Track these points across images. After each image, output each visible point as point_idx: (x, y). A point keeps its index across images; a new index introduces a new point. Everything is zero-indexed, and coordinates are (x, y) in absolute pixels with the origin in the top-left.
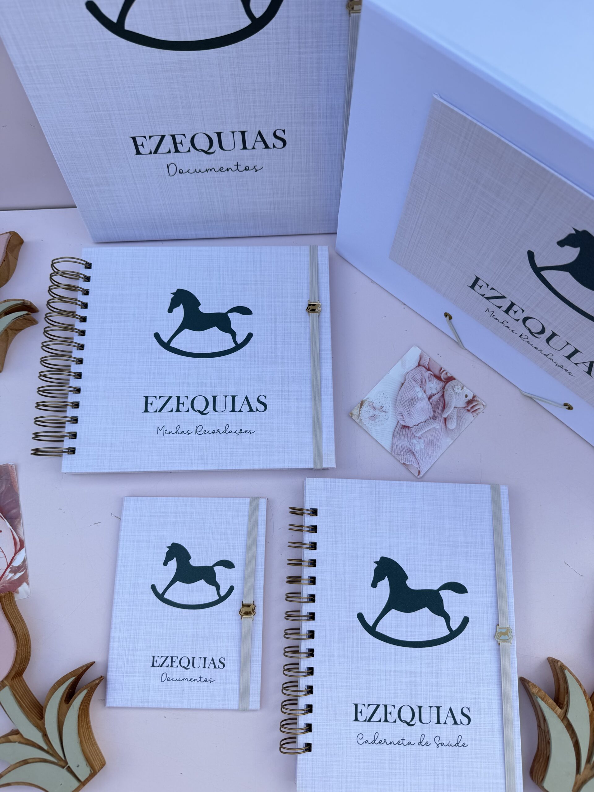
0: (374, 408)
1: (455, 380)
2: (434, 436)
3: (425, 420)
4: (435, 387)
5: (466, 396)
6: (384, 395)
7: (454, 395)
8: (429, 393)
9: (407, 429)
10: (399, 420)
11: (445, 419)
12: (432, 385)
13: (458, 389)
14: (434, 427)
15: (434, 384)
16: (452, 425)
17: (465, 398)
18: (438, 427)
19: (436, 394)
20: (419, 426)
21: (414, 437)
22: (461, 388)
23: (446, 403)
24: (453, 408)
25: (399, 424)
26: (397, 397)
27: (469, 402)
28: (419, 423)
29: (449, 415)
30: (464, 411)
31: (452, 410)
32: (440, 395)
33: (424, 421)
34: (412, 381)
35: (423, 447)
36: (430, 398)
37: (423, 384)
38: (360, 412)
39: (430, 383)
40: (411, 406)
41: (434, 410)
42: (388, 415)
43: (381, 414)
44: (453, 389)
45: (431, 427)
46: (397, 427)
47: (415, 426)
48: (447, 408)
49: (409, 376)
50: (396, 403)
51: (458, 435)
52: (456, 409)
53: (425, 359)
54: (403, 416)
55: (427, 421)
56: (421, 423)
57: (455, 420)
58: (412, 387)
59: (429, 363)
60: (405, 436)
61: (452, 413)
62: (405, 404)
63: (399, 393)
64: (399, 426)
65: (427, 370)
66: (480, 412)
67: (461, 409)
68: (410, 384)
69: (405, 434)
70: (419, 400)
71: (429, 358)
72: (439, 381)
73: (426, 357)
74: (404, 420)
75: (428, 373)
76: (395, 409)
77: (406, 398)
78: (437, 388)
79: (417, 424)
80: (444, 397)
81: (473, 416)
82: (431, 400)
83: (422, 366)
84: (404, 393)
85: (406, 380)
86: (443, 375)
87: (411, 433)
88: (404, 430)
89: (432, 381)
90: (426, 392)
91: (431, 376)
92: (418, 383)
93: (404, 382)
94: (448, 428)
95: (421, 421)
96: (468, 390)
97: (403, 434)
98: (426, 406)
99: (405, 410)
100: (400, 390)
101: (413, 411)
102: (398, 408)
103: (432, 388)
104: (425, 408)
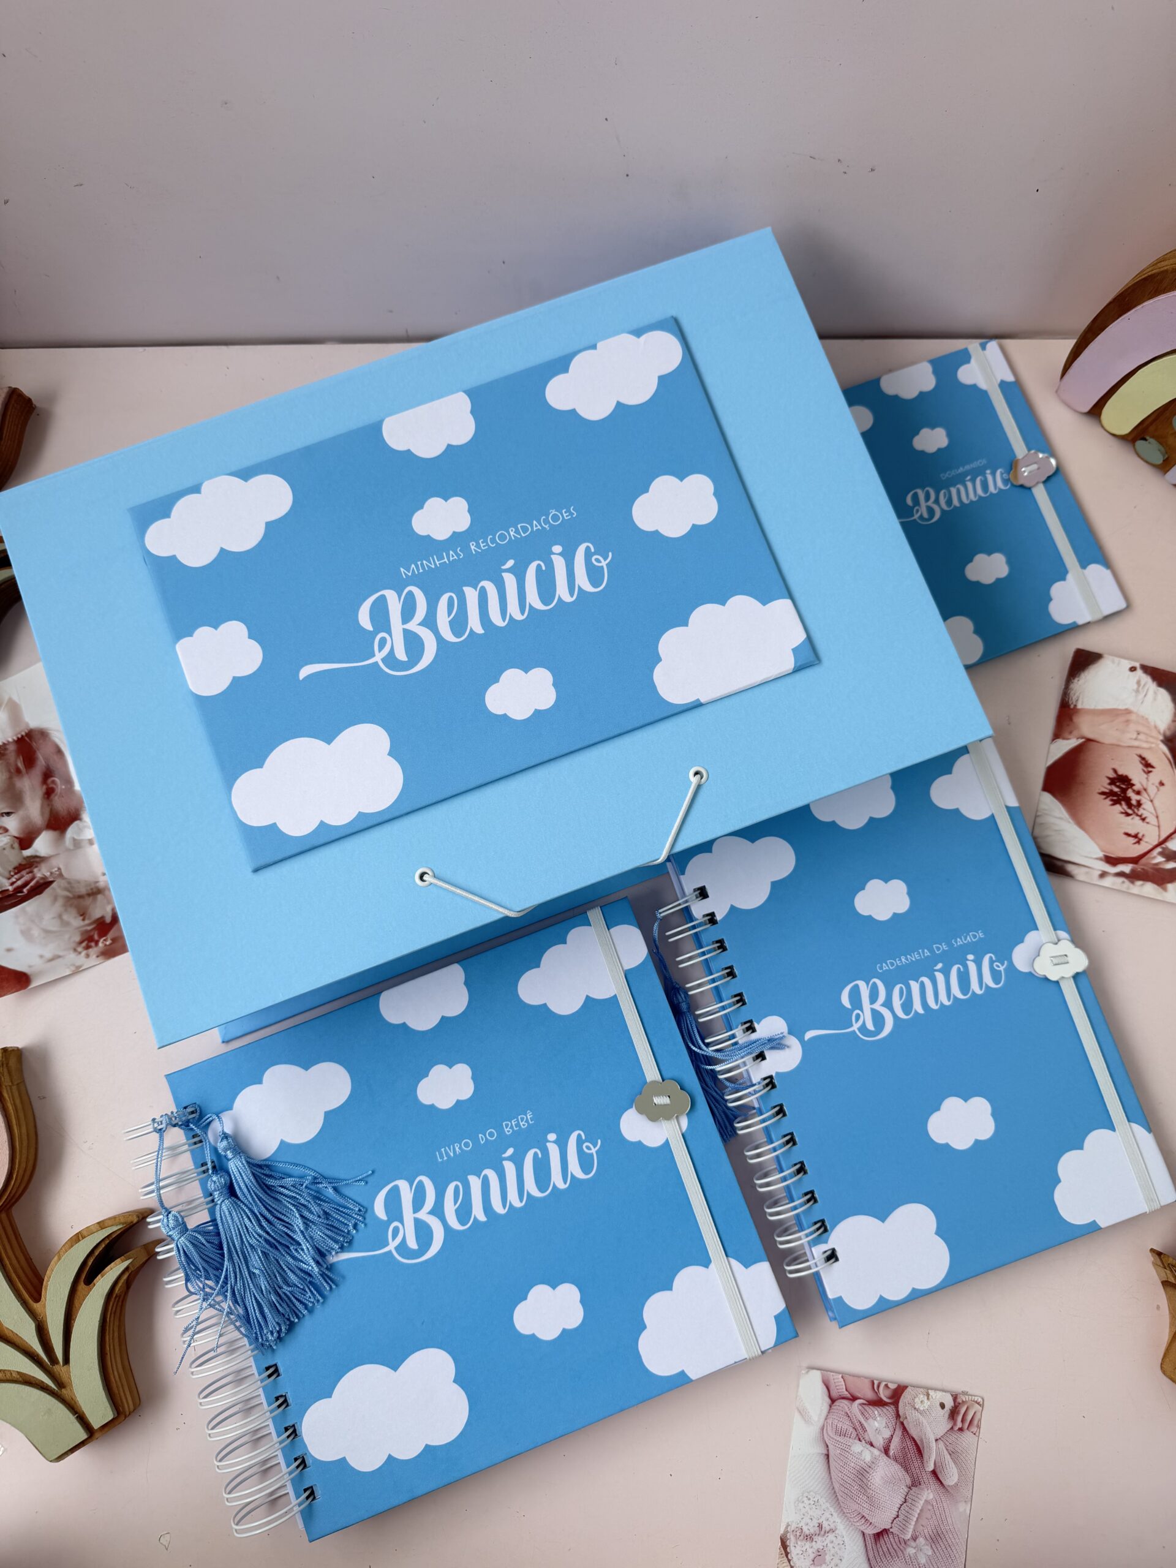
0: (809, 1538)
1: (908, 1389)
2: (934, 1517)
3: (904, 1497)
4: (884, 1424)
5: (942, 1406)
6: (809, 1499)
7: (921, 1418)
8: (879, 1442)
9: (885, 1536)
10: (863, 1528)
11: (934, 1472)
12: (876, 1423)
13: (922, 1402)
14: (926, 1501)
15: (878, 1419)
16: (951, 1476)
17: (941, 1412)
18: (931, 1496)
19: (892, 1436)
20: (901, 1517)
21: (905, 1543)
22: (926, 1397)
23: (918, 1442)
24: (934, 1441)
25: (868, 1538)
26: (834, 1488)
27: (953, 1413)
29: (935, 1461)
30: (955, 1436)
31: (934, 1448)
32: (900, 1433)
33: (903, 1500)
34: (838, 1438)
35: (930, 1553)
36: (886, 1451)
37: (860, 1433)
38: (792, 1565)
39: (871, 1419)
40: (865, 1487)
41: (906, 1468)
42: (840, 1534)
43: (828, 1541)
44: (915, 1409)
45: (922, 1505)
46: (867, 1543)
47: (893, 1521)
48: (925, 1451)
49: (830, 1433)
50: (838, 1500)
51: (971, 1488)
52: (941, 1442)
53: (835, 1383)
54: (863, 1516)
55: (907, 1498)
56: (901, 1509)
57: (952, 1465)
58: (846, 1450)
59: (847, 1386)
60: (890, 1554)
61: (938, 1454)
62: (853, 1491)
63: (833, 1477)
64: (870, 1542)
65: (851, 1402)
66: (980, 1420)
67: (948, 1435)
68: (839, 1446)
69: (888, 1550)
70: (872, 1467)
71: (841, 1376)
72: (882, 1408)
73: (835, 1377)
74: (871, 1523)
75: (856, 1405)
76: (844, 1513)
77: (848, 1479)
78: (886, 1423)
79: (895, 1516)
80: (907, 1432)
81: (975, 1434)
82: (891, 1454)
83: (838, 1399)
84: (841, 1472)
85: (828, 1444)
86: (884, 1394)
87: (896, 1540)
88: (881, 1543)
89: (871, 1415)
90: (874, 1444)
91: (864, 1409)
92: (851, 1435)
93: (828, 1450)
94: (949, 1486)
95: (899, 1506)
96: (938, 1392)
97: (885, 1552)
98: (890, 1471)
99: (861, 1503)
100: (830, 1471)
101: (875, 1495)
102: (846, 1507)
103: (878, 1430)
104: (891, 1474)
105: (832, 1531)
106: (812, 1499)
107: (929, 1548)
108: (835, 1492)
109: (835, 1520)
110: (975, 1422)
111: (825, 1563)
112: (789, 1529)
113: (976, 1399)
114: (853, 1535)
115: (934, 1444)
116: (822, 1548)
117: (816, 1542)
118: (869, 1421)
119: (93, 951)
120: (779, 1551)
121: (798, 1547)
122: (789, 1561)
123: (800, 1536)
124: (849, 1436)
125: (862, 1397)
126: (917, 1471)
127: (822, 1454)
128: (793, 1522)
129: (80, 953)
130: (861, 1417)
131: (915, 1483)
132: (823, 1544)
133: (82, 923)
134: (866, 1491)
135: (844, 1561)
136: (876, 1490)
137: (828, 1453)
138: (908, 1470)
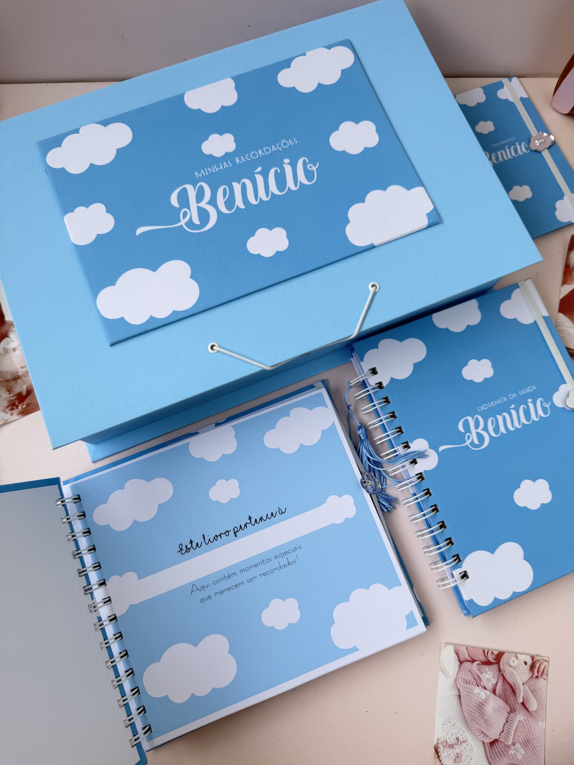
0: (451, 746)
1: (505, 654)
2: (525, 731)
3: (506, 719)
4: (492, 676)
5: (526, 663)
6: (450, 723)
7: (514, 671)
8: (490, 686)
9: (497, 744)
10: (483, 739)
11: (523, 704)
12: (487, 675)
13: (513, 661)
14: (519, 721)
15: (488, 672)
16: (533, 706)
17: (525, 667)
18: (522, 718)
19: (497, 682)
20: (505, 731)
21: (508, 747)
22: (516, 659)
24: (522, 685)
25: (486, 745)
26: (464, 715)
27: (532, 667)
28: (502, 727)
29: (523, 696)
30: (534, 681)
31: (522, 689)
32: (502, 680)
33: (506, 721)
34: (465, 685)
35: (523, 752)
36: (494, 692)
37: (478, 681)
38: (442, 762)
39: (484, 674)
40: (483, 714)
41: (507, 702)
42: (470, 743)
43: (463, 748)
44: (510, 665)
45: (517, 723)
46: (486, 749)
47: (501, 734)
48: (517, 691)
49: (460, 682)
50: (467, 722)
51: (545, 712)
52: (526, 684)
53: (462, 652)
54: (483, 732)
55: (508, 719)
56: (505, 726)
57: (533, 699)
58: (470, 692)
59: (469, 653)
60: (500, 754)
61: (525, 692)
62: (476, 717)
63: (463, 709)
64: (487, 747)
65: (472, 663)
66: (548, 671)
67: (530, 681)
68: (468, 691)
69: (499, 751)
70: (486, 702)
71: (465, 647)
72: (490, 666)
73: (461, 649)
74: (487, 736)
75: (475, 665)
76: (471, 730)
77: (473, 709)
78: (493, 675)
79: (502, 731)
80: (506, 680)
81: (545, 679)
82: (497, 693)
83: (464, 662)
84: (468, 705)
85: (460, 689)
86: (490, 657)
87: (503, 746)
88: (494, 748)
89: (484, 670)
90: (486, 688)
91: (480, 667)
92: (473, 683)
93: (460, 693)
94: (532, 711)
95: (503, 725)
96: (523, 655)
97: (497, 753)
98: (497, 704)
99: (481, 724)
100: (461, 705)
101: (489, 719)
102: (472, 727)
103: (489, 679)
104: (497, 706)
105: (465, 741)
106: (452, 723)
107: (522, 749)
108: (465, 718)
109: (466, 735)
110: (545, 672)
111: (462, 761)
112: (439, 742)
113: (545, 658)
114: (477, 744)
115: (522, 687)
116: (459, 752)
117: (455, 748)
118: (482, 674)
119: (15, 412)
120: (434, 755)
121: (445, 753)
122: (440, 761)
123: (446, 745)
124: (472, 683)
125: (478, 660)
126: (513, 703)
127: (457, 695)
128: (441, 737)
129: (7, 413)
130: (478, 672)
131: (512, 711)
132: (460, 750)
133: (9, 396)
134: (483, 716)
135: (473, 759)
136: (489, 716)
137: (460, 694)
138: (508, 702)
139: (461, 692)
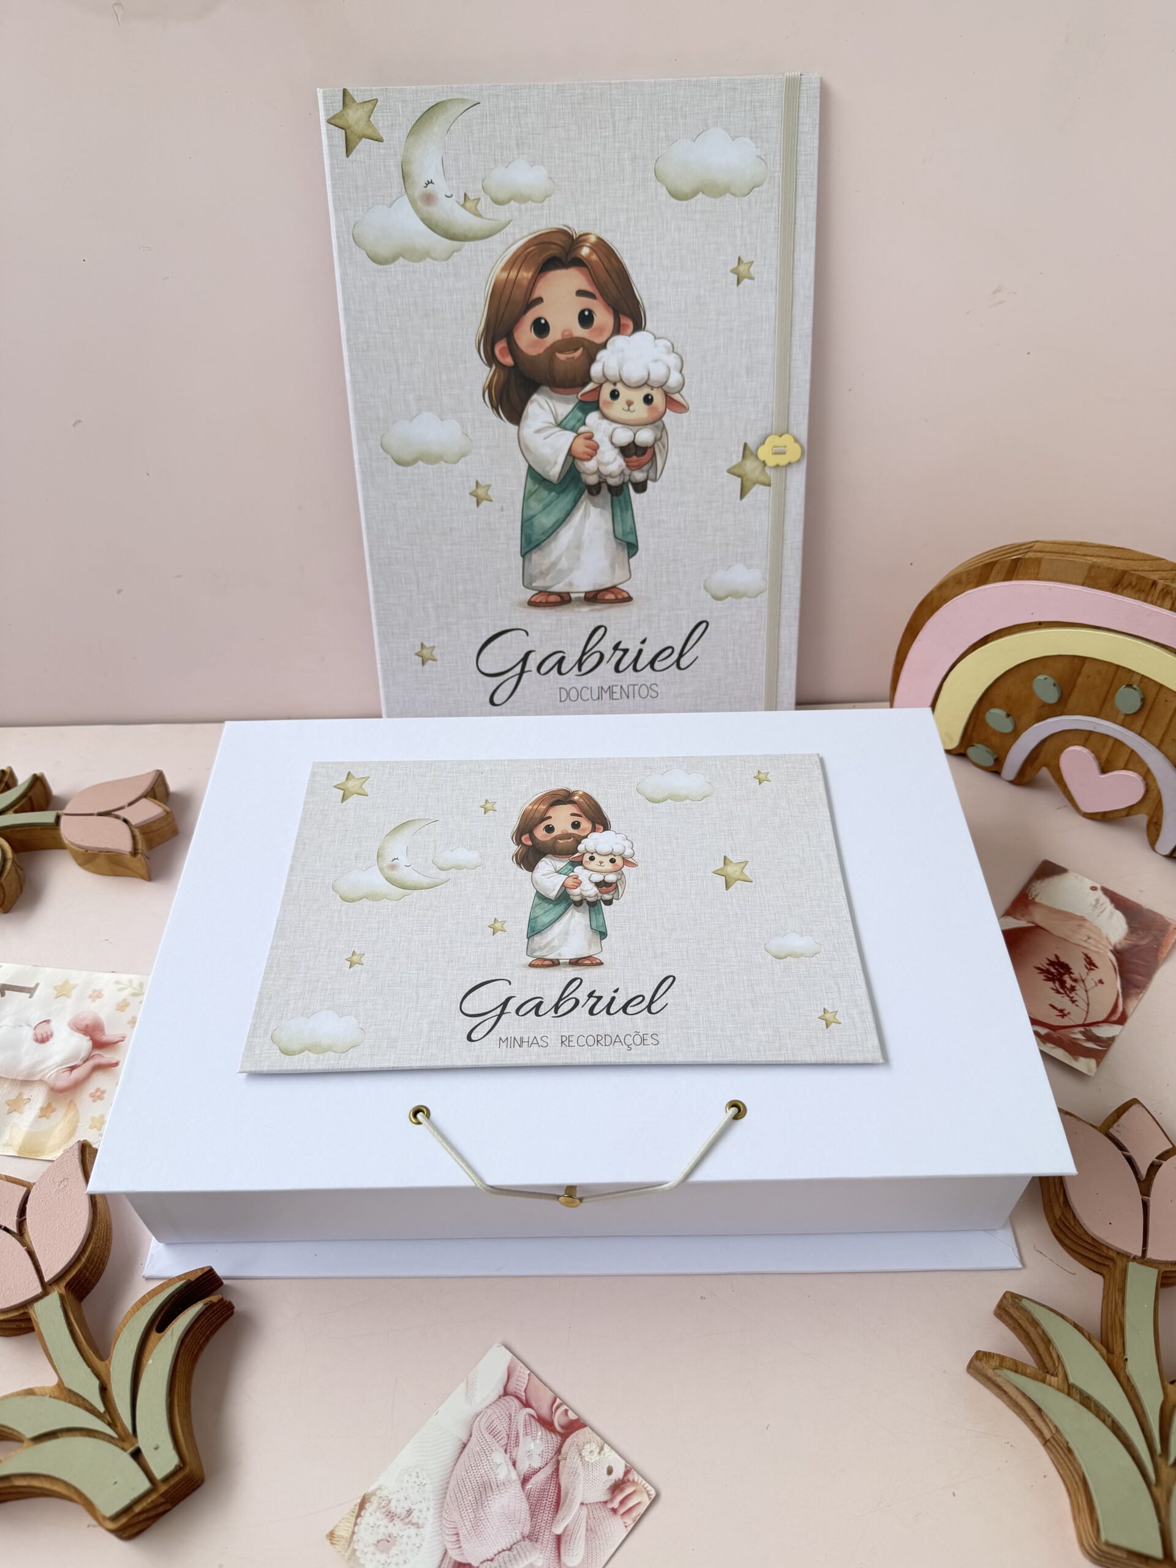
0: (391, 1516)
1: (587, 1429)
3: (512, 1543)
4: (539, 1452)
5: (610, 1471)
6: (418, 1477)
7: (581, 1470)
10: (449, 1546)
11: (559, 1539)
12: (533, 1443)
13: (591, 1452)
16: (574, 1555)
17: (605, 1477)
18: (540, 1563)
19: (540, 1469)
20: (495, 1563)
22: (598, 1450)
23: (562, 1493)
24: (579, 1505)
25: (447, 1560)
26: (448, 1483)
28: (496, 1552)
29: (567, 1526)
30: (604, 1513)
31: (575, 1511)
32: (551, 1470)
33: (509, 1547)
34: (486, 1435)
36: (525, 1481)
37: (510, 1445)
38: (356, 1530)
39: (529, 1438)
40: (480, 1504)
41: (533, 1514)
42: (423, 1535)
43: (406, 1533)
48: (564, 1508)
53: (519, 1376)
54: (457, 1534)
55: (514, 1546)
56: (501, 1554)
57: (583, 1542)
58: (486, 1452)
61: (575, 1521)
62: (465, 1500)
63: (455, 1470)
65: (522, 1406)
67: (597, 1507)
68: (482, 1444)
70: (501, 1488)
71: (529, 1372)
72: (548, 1433)
73: (522, 1370)
74: (460, 1547)
75: (524, 1414)
76: (441, 1516)
77: (469, 1483)
78: (543, 1452)
79: (489, 1558)
80: (558, 1476)
81: (626, 1527)
82: (527, 1487)
83: (511, 1395)
84: (466, 1471)
85: (473, 1434)
86: (558, 1417)
89: (533, 1433)
90: (518, 1465)
91: (530, 1422)
92: (500, 1440)
93: (469, 1440)
95: (500, 1549)
96: (614, 1452)
98: (515, 1505)
99: (465, 1518)
100: (456, 1462)
101: (484, 1519)
102: (448, 1511)
103: (531, 1453)
104: (513, 1509)
105: (417, 1526)
106: (420, 1479)
108: (447, 1488)
110: (636, 1514)
114: (435, 1547)
115: (576, 1506)
118: (526, 1437)
120: (353, 1507)
121: (374, 1517)
122: (356, 1524)
123: (384, 1507)
124: (498, 1439)
125: (536, 1408)
126: (542, 1525)
127: (461, 1440)
128: (387, 1488)
130: (522, 1428)
131: (532, 1537)
132: (400, 1532)
134: (478, 1508)
136: (488, 1514)
137: (468, 1442)
138: (534, 1516)
139: (471, 1440)
